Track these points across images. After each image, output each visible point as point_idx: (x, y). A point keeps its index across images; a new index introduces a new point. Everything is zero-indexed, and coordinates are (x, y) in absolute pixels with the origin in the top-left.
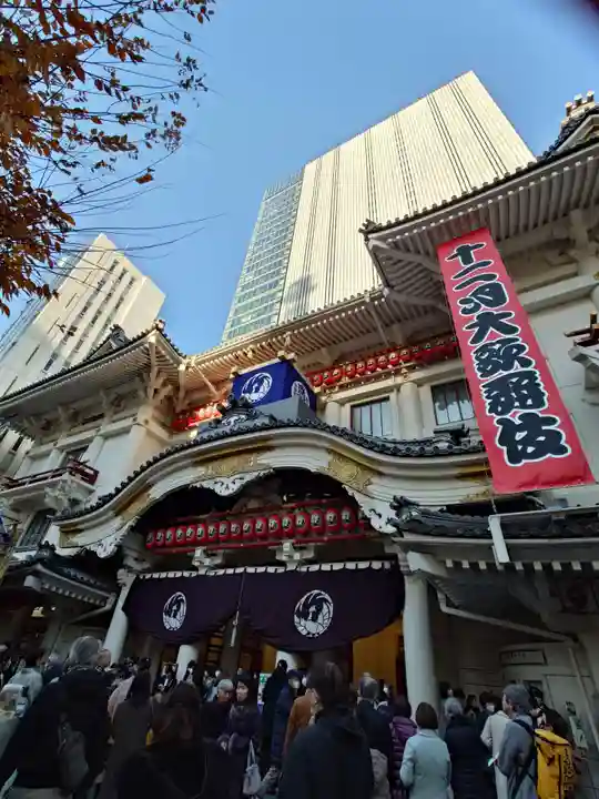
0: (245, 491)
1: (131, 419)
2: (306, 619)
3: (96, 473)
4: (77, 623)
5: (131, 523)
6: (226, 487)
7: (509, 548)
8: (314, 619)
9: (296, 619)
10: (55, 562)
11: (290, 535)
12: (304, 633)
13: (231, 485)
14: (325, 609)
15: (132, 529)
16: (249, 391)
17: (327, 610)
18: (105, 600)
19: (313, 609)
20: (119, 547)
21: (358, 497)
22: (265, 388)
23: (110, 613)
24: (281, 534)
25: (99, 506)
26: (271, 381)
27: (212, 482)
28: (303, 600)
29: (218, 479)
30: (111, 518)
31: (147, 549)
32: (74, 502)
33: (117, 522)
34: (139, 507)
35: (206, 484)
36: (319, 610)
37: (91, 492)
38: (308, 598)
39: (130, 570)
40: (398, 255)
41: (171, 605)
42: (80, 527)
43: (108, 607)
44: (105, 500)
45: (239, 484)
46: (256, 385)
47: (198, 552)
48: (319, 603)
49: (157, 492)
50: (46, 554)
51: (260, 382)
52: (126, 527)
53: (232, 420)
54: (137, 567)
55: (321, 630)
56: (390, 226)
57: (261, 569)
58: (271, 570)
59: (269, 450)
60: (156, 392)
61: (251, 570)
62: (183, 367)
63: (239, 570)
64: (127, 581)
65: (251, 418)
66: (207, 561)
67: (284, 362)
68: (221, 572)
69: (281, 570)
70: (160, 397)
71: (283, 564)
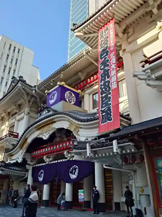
1: (23, 113)
2: (72, 174)
3: (18, 134)
4: (21, 182)
5: (24, 151)
6: (45, 136)
8: (74, 174)
9: (70, 174)
10: (6, 166)
12: (72, 178)
14: (76, 171)
16: (51, 99)
18: (25, 174)
19: (74, 171)
20: (24, 159)
22: (55, 98)
23: (27, 178)
26: (57, 94)
27: (42, 135)
30: (19, 151)
31: (33, 158)
33: (21, 151)
34: (26, 146)
35: (41, 136)
38: (72, 168)
39: (29, 165)
41: (40, 174)
42: (13, 154)
43: (26, 176)
45: (48, 135)
46: (53, 97)
47: (44, 158)
48: (75, 169)
49: (29, 140)
50: (3, 164)
51: (54, 95)
52: (23, 153)
53: (44, 113)
54: (32, 163)
55: (76, 177)
57: (61, 161)
58: (64, 160)
59: (55, 122)
60: (29, 101)
61: (59, 161)
62: (34, 91)
63: (56, 162)
64: (30, 168)
65: (49, 111)
66: (48, 160)
67: (60, 86)
68: (52, 162)
69: (66, 160)
70: (31, 103)
71: (66, 158)
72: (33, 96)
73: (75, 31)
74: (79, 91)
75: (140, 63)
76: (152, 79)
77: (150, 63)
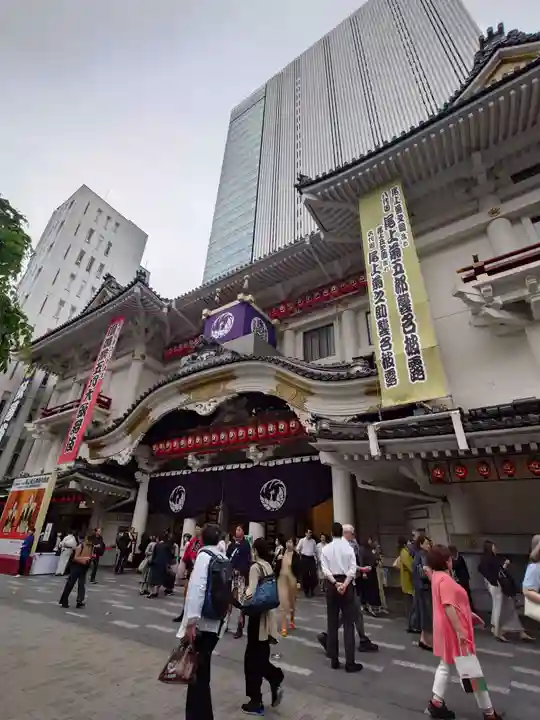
0: (218, 411)
1: (131, 354)
2: (269, 499)
3: (110, 400)
4: (114, 510)
5: (140, 438)
6: (205, 408)
7: (381, 446)
8: (274, 499)
9: (261, 498)
10: (88, 470)
11: (253, 442)
12: (268, 508)
13: (208, 407)
14: (281, 492)
15: (141, 443)
16: (217, 328)
17: (282, 493)
18: (129, 493)
19: (272, 492)
20: (133, 457)
21: (297, 412)
22: (229, 325)
23: (133, 504)
24: (248, 441)
25: (114, 428)
26: (233, 319)
27: (194, 405)
28: (265, 485)
29: (198, 403)
30: (124, 437)
31: (154, 457)
32: (96, 424)
33: (129, 438)
34: (143, 427)
35: (191, 407)
36: (277, 492)
37: (108, 415)
38: (268, 485)
39: (144, 472)
40: (328, 205)
41: (175, 495)
42: (103, 443)
43: (132, 498)
44: (119, 422)
45: (213, 405)
46: (222, 323)
47: (190, 457)
48: (276, 488)
49: (156, 415)
50: (81, 465)
51: (225, 320)
52: (136, 441)
53: (204, 356)
54: (150, 470)
55: (279, 505)
56: (318, 180)
57: (236, 466)
58: (243, 466)
59: (234, 378)
60: (147, 331)
61: (229, 467)
62: (165, 310)
63: (221, 468)
64: (144, 480)
65: (218, 354)
66: (198, 463)
67: (243, 303)
68: (208, 470)
69: (250, 466)
70: (150, 335)
71: (251, 461)
72: (157, 321)
73: (304, 190)
74: (275, 321)
75: (459, 272)
76: (496, 307)
77: (491, 272)
